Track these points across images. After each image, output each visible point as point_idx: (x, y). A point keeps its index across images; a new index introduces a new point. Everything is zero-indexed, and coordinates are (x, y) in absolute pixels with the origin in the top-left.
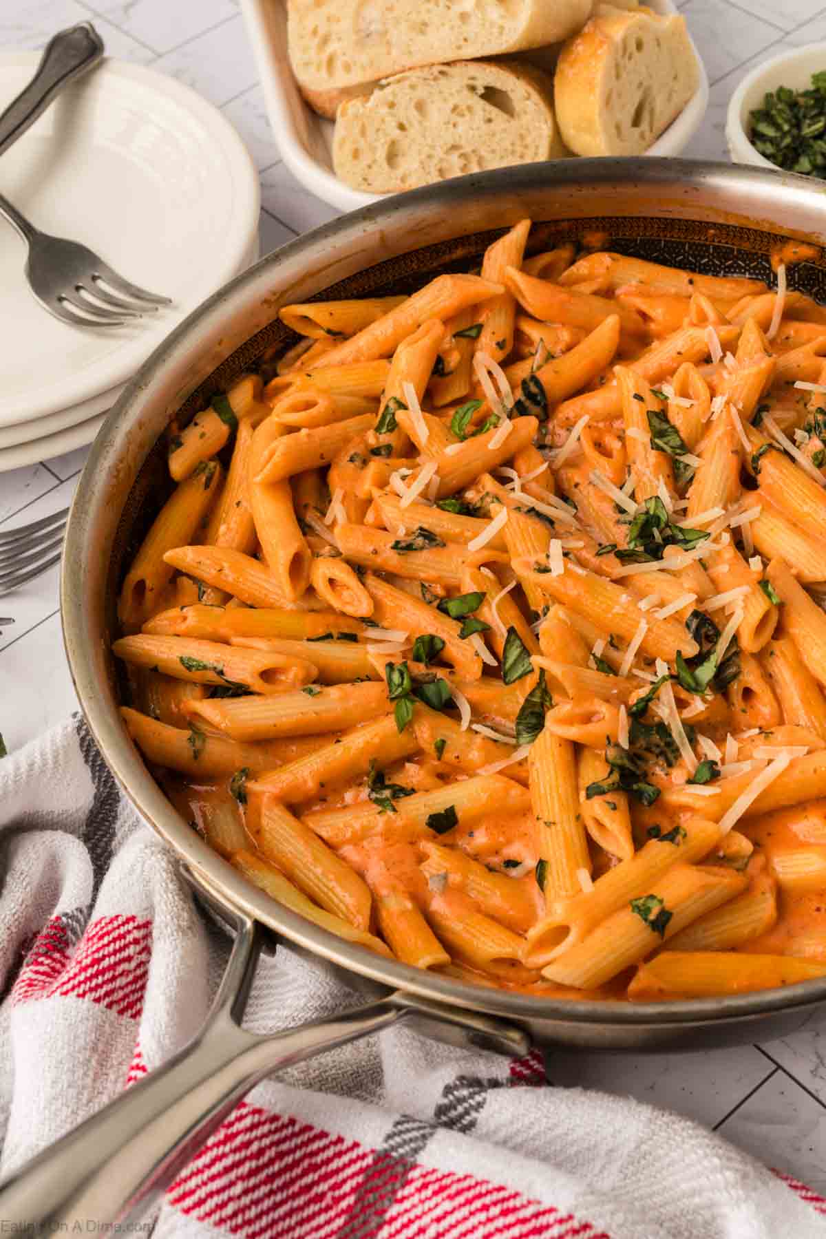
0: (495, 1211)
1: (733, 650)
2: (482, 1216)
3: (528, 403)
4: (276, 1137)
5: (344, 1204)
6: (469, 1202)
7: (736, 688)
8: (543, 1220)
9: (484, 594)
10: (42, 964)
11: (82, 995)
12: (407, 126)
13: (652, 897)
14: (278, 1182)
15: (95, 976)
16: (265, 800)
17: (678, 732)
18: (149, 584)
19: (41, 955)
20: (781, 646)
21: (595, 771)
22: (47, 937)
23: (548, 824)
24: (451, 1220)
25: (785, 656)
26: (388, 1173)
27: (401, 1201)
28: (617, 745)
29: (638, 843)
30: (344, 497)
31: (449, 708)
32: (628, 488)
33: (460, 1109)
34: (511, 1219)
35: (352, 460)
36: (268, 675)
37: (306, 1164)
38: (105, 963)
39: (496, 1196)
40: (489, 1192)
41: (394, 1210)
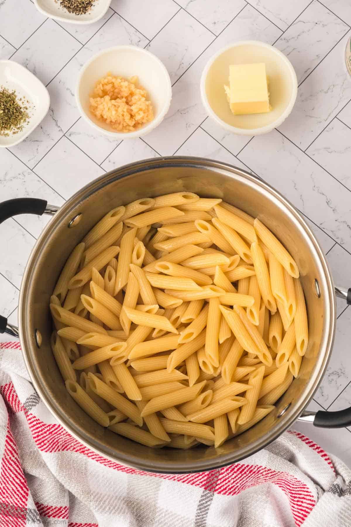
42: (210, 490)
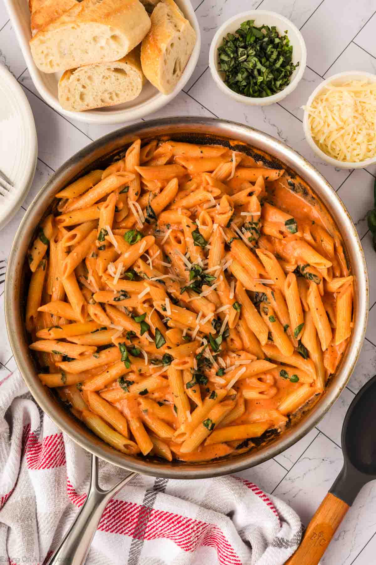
0: (176, 523)
1: (227, 328)
2: (173, 525)
3: (149, 219)
4: (113, 506)
5: (135, 521)
6: (168, 521)
7: (228, 339)
8: (188, 523)
9: (146, 313)
10: (32, 450)
11: (49, 468)
12: (86, 86)
13: (208, 420)
14: (117, 517)
15: (51, 460)
16: (89, 392)
17: (212, 360)
18: (34, 316)
19: (31, 448)
20: (241, 323)
21: (188, 377)
22: (31, 441)
23: (176, 397)
24: (165, 526)
25: (242, 326)
26: (146, 513)
27: (151, 521)
28: (194, 369)
29: (203, 398)
30: (93, 272)
31: (140, 356)
32: (188, 255)
33: (162, 483)
34: (180, 524)
35: (93, 256)
36: (82, 354)
37: (123, 512)
38: (53, 455)
39: (175, 518)
40: (173, 517)
41: (149, 524)
42: (139, 538)
